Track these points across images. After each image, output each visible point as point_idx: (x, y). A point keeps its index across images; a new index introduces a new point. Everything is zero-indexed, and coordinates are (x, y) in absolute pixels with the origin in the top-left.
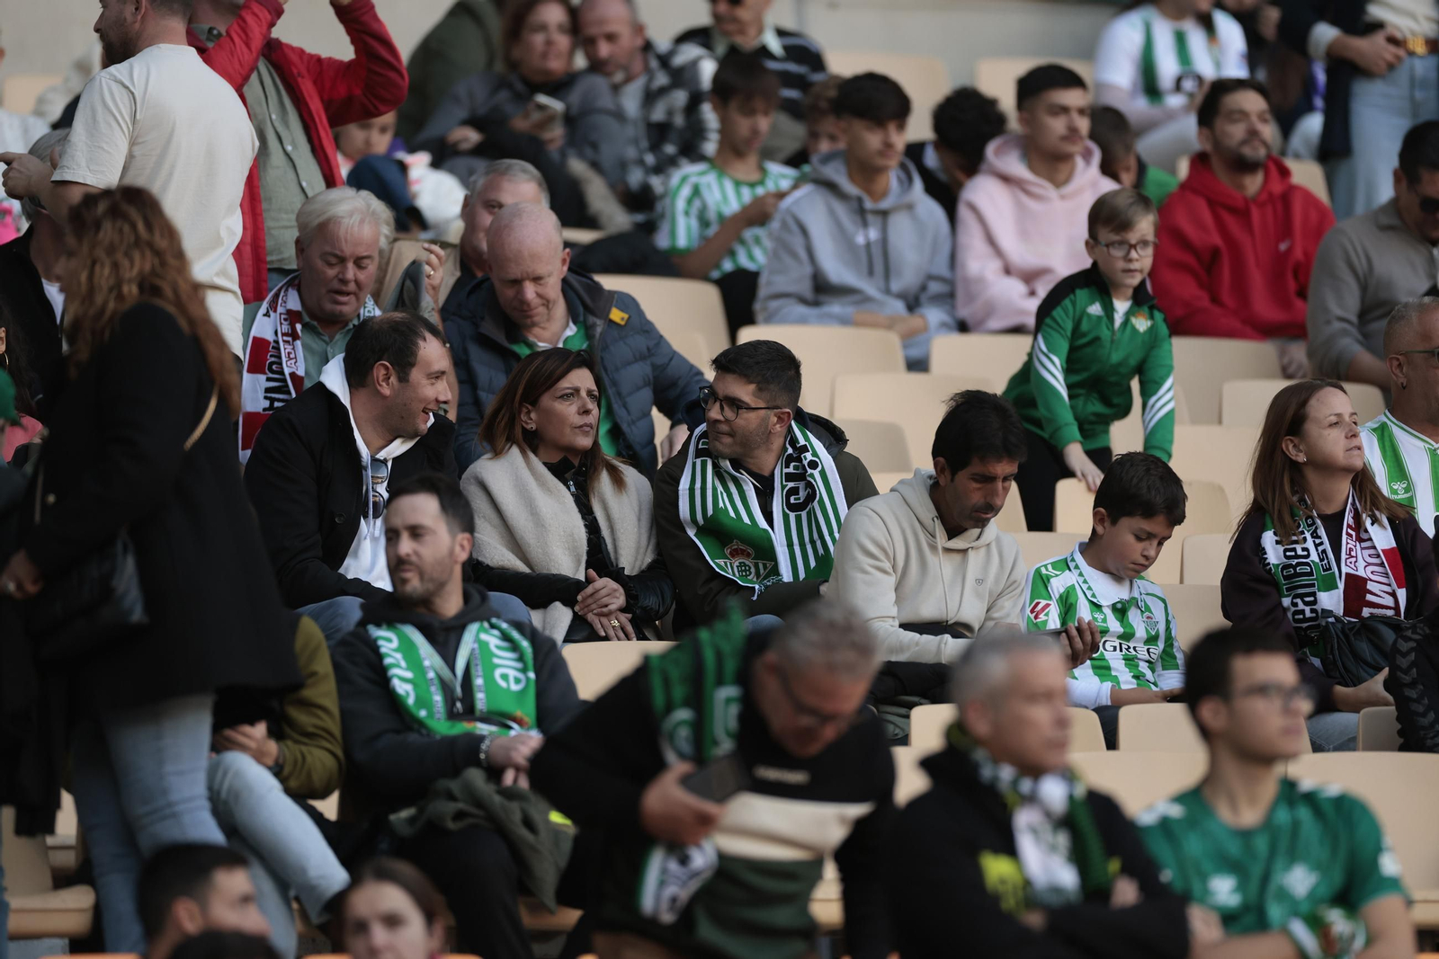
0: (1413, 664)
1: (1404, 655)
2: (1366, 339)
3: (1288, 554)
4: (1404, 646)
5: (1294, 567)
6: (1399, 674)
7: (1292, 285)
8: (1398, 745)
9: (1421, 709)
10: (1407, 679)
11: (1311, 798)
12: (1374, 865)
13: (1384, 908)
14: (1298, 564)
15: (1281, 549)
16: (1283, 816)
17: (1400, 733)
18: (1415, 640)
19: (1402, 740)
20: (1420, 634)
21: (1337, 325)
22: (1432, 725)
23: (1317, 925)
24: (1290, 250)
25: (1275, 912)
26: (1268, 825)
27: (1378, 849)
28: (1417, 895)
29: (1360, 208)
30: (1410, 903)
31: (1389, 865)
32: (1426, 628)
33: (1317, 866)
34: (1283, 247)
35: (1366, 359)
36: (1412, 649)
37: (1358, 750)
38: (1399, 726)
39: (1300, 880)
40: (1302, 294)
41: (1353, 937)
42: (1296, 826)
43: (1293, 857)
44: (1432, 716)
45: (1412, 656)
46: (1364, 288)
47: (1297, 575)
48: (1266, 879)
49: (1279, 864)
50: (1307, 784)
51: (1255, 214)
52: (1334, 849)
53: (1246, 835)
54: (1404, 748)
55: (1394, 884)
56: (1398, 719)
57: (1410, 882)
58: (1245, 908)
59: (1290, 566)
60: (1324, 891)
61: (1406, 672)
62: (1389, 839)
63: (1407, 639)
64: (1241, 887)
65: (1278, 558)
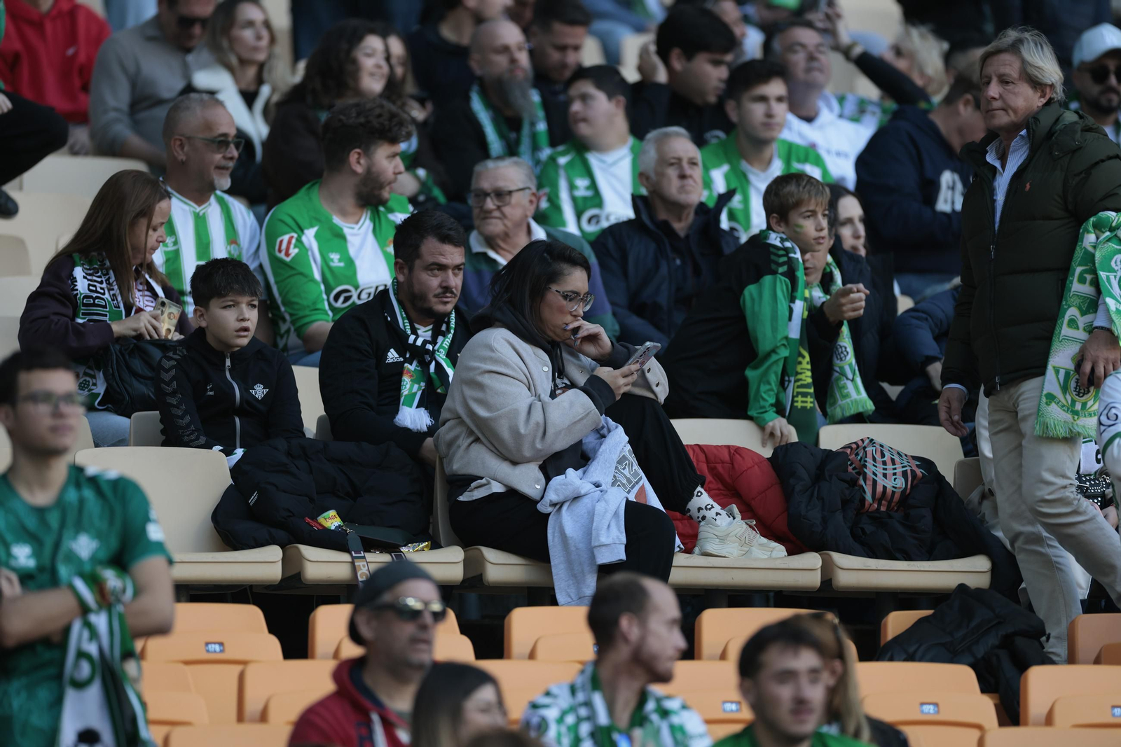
0: (174, 378)
1: (167, 371)
2: (136, 125)
3: (91, 288)
4: (167, 364)
5: (94, 299)
6: (163, 385)
7: (77, 82)
8: (161, 442)
9: (180, 413)
10: (169, 389)
11: (94, 481)
12: (143, 531)
13: (150, 567)
14: (97, 297)
15: (86, 282)
16: (72, 495)
17: (163, 432)
18: (176, 360)
19: (164, 437)
20: (179, 355)
21: (112, 115)
22: (188, 426)
23: (95, 582)
24: (75, 55)
25: (63, 571)
26: (60, 503)
27: (147, 519)
28: (177, 557)
29: (131, 22)
30: (171, 562)
31: (155, 532)
32: (184, 350)
33: (98, 535)
34: (70, 52)
35: (135, 140)
36: (173, 367)
37: (130, 446)
38: (162, 427)
39: (84, 546)
40: (85, 88)
41: (124, 591)
42: (82, 501)
43: (79, 528)
44: (188, 418)
45: (173, 372)
46: (134, 85)
47: (94, 305)
48: (57, 546)
49: (67, 534)
50: (91, 470)
51: (49, 27)
52: (111, 522)
53: (41, 512)
54: (166, 443)
55: (159, 547)
56: (161, 421)
57: (170, 546)
58: (40, 569)
59: (91, 297)
60: (103, 555)
61: (168, 384)
62: (153, 514)
63: (170, 359)
64: (37, 554)
65: (83, 289)
